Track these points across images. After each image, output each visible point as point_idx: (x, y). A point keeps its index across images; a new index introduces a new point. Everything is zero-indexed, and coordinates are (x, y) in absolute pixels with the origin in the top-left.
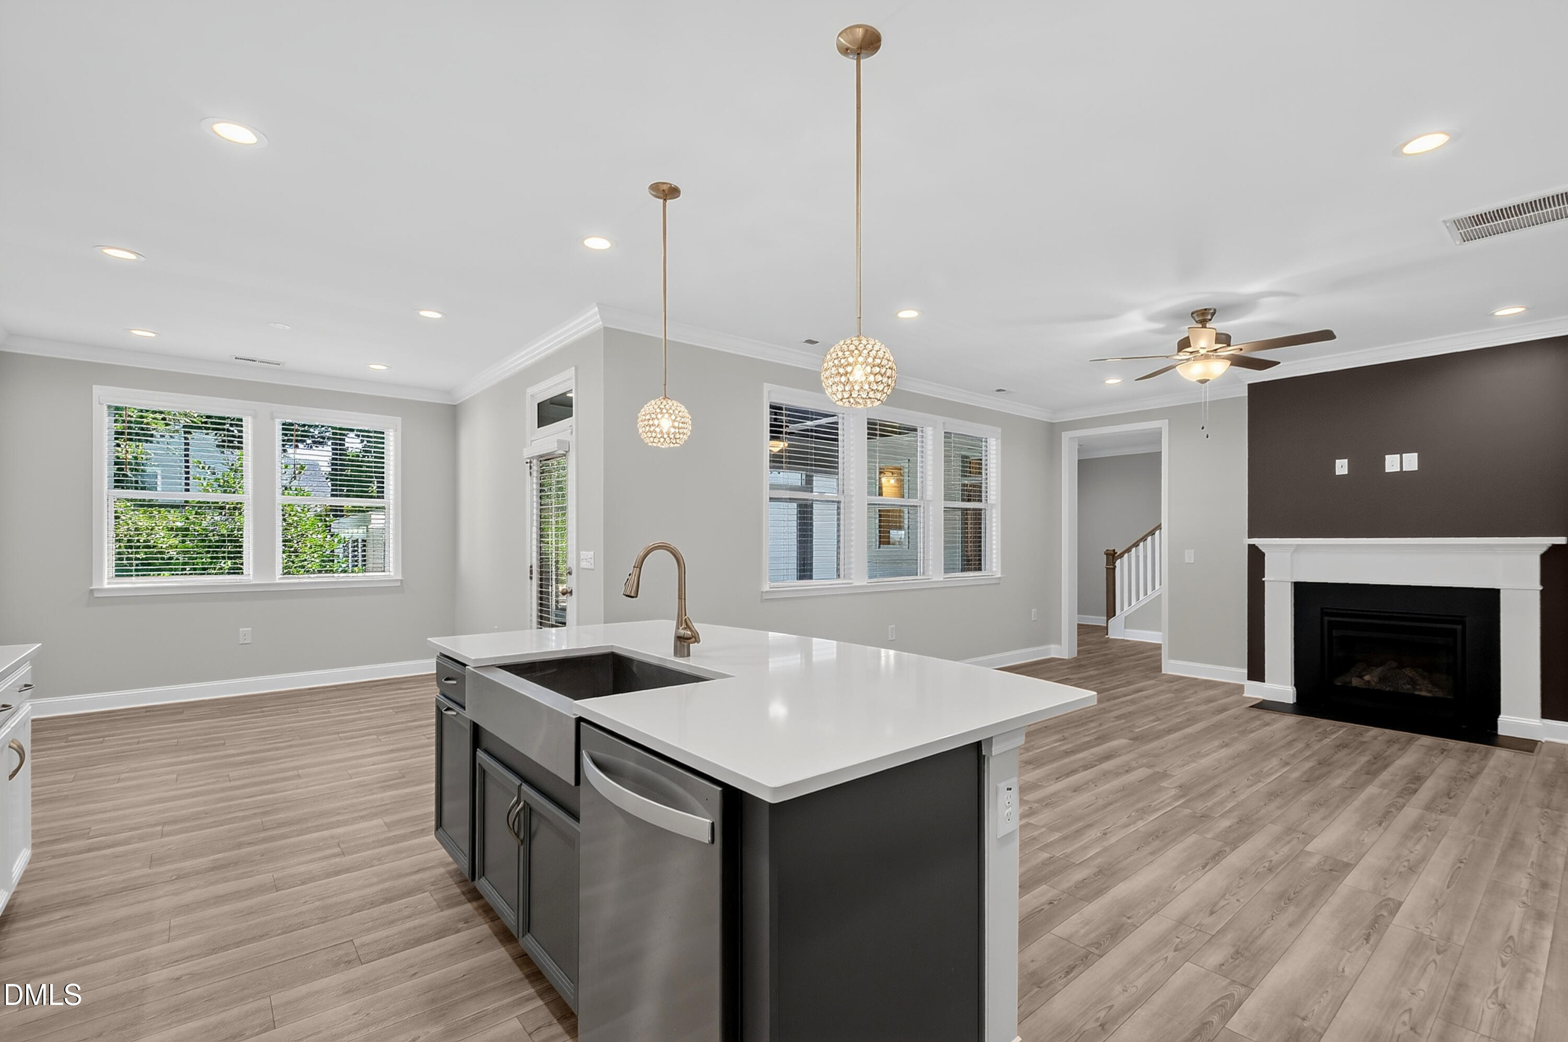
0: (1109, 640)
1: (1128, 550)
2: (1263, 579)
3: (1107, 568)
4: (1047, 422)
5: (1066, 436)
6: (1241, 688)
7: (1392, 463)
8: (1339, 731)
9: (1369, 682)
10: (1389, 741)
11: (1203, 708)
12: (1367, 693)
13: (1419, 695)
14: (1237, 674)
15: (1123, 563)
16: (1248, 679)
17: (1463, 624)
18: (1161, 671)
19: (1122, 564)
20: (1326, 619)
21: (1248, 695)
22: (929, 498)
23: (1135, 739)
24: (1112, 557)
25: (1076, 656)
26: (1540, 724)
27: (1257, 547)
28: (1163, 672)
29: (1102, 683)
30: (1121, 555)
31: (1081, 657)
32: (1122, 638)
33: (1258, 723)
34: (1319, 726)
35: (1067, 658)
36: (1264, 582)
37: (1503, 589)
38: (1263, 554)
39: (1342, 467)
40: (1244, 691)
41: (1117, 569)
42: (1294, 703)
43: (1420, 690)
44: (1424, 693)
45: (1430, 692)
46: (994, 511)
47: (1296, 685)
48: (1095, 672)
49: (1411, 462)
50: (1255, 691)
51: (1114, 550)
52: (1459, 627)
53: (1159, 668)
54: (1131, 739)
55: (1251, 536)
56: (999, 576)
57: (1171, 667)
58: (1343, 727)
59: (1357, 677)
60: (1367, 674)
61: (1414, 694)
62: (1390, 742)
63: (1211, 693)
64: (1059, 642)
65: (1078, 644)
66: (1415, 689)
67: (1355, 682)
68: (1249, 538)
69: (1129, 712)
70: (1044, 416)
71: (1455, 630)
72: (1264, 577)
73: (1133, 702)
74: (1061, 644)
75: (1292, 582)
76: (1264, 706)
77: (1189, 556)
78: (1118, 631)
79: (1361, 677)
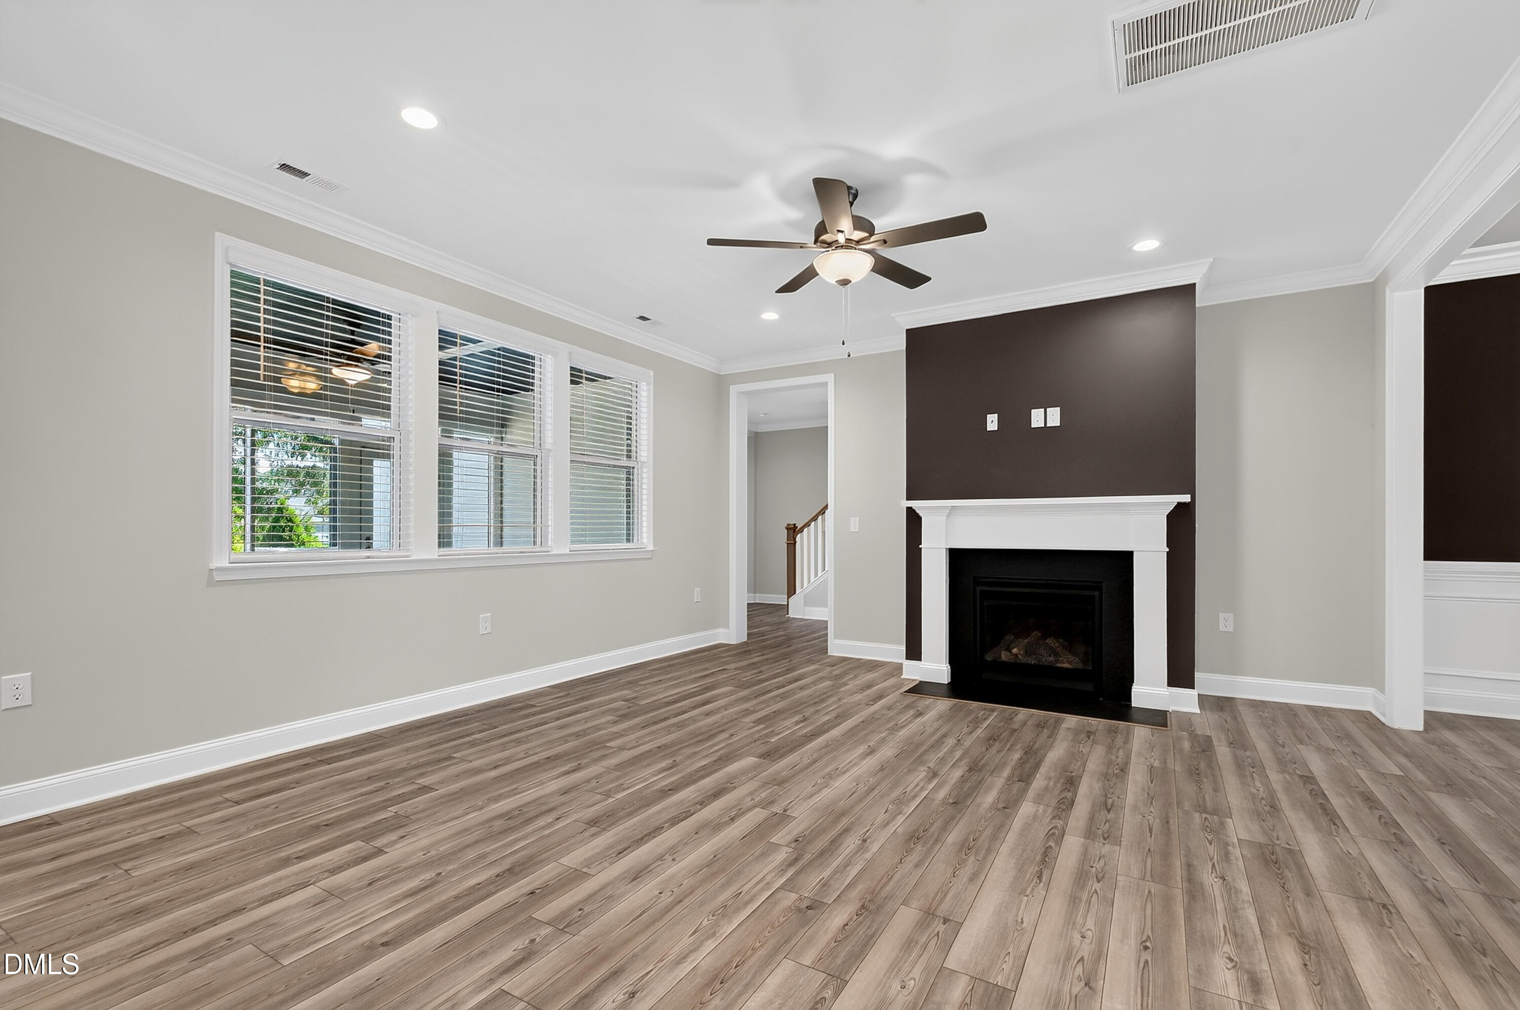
0: (789, 619)
1: (807, 525)
2: (920, 546)
3: (788, 544)
4: (714, 373)
5: (734, 390)
6: (899, 668)
7: (1037, 418)
8: (989, 715)
9: (1016, 655)
10: (1038, 726)
11: (858, 697)
12: (1014, 667)
13: (1062, 668)
14: (895, 651)
15: (803, 537)
16: (906, 659)
17: (1100, 589)
18: (827, 652)
19: (802, 539)
20: (979, 588)
21: (906, 677)
22: (548, 446)
23: (766, 755)
24: (793, 531)
25: (746, 640)
26: (1168, 693)
27: (914, 510)
28: (829, 654)
29: (761, 672)
30: (801, 530)
31: (749, 641)
32: (801, 617)
33: (911, 712)
34: (970, 712)
35: (735, 643)
36: (921, 549)
37: (1136, 551)
38: (920, 518)
39: (992, 422)
40: (902, 672)
41: (797, 544)
42: (948, 683)
43: (1062, 662)
44: (1066, 665)
45: (1070, 663)
46: (645, 470)
47: (951, 662)
48: (758, 659)
49: (1054, 417)
50: (913, 672)
51: (795, 524)
52: (1097, 593)
53: (825, 650)
54: (760, 757)
55: (909, 497)
56: (652, 549)
57: (837, 647)
58: (993, 710)
59: (1006, 650)
60: (1014, 648)
61: (1057, 667)
62: (1040, 726)
63: (870, 676)
64: (727, 626)
65: (748, 627)
66: (1057, 661)
67: (1004, 656)
68: (907, 500)
69: (774, 712)
70: (708, 364)
71: (1094, 596)
72: (921, 544)
73: (783, 696)
74: (729, 628)
75: (946, 549)
76: (921, 689)
77: (854, 525)
78: (799, 609)
79: (1009, 649)
